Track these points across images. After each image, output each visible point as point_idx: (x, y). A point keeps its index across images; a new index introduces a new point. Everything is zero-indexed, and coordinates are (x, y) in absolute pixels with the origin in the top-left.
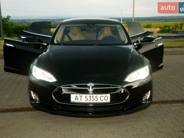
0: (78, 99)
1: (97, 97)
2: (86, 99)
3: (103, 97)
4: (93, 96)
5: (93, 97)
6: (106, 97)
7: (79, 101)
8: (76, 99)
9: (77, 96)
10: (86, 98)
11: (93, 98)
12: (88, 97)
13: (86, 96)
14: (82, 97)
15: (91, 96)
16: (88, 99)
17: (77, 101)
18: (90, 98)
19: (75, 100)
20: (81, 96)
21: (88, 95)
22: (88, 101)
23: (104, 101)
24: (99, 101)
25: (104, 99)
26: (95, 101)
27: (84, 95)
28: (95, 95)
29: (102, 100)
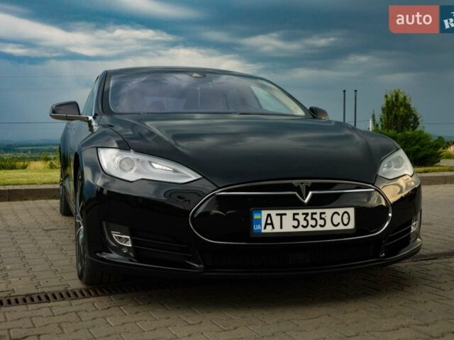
0: (272, 224)
1: (323, 216)
2: (295, 223)
3: (339, 215)
4: (313, 214)
5: (314, 216)
6: (346, 215)
7: (277, 229)
8: (266, 224)
9: (269, 215)
10: (294, 219)
11: (312, 219)
13: (294, 214)
14: (283, 217)
15: (307, 214)
16: (301, 224)
17: (269, 229)
18: (305, 219)
19: (265, 228)
20: (281, 215)
21: (300, 212)
22: (300, 229)
23: (341, 227)
24: (329, 227)
25: (341, 221)
26: (318, 228)
27: (290, 213)
28: (318, 211)
29: (336, 224)
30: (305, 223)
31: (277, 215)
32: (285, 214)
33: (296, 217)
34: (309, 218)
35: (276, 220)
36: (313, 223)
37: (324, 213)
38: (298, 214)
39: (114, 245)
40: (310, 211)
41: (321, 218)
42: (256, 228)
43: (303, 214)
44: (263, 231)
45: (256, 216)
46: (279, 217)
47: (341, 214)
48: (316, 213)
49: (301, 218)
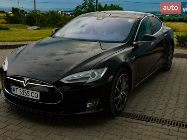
0: (14, 91)
1: (28, 92)
2: (20, 93)
3: (34, 93)
5: (26, 92)
6: (36, 94)
7: (16, 93)
8: (13, 91)
9: (14, 88)
10: (20, 91)
11: (25, 92)
12: (22, 91)
13: (20, 90)
15: (23, 90)
18: (23, 92)
21: (22, 89)
22: (22, 95)
23: (35, 98)
24: (30, 97)
25: (34, 96)
26: (27, 96)
28: (27, 90)
29: (33, 96)
31: (16, 88)
32: (18, 89)
33: (21, 90)
35: (16, 90)
36: (25, 94)
37: (29, 91)
40: (24, 90)
42: (11, 91)
45: (11, 87)
47: (35, 93)
48: (26, 91)
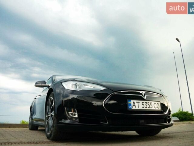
0: (135, 106)
1: (151, 104)
2: (143, 106)
3: (156, 104)
5: (149, 104)
6: (158, 105)
7: (137, 108)
8: (133, 106)
9: (134, 102)
11: (148, 105)
13: (142, 102)
14: (139, 103)
15: (146, 103)
16: (145, 106)
17: (134, 108)
18: (146, 105)
19: (133, 107)
20: (138, 102)
21: (144, 102)
22: (145, 108)
23: (157, 109)
24: (153, 108)
25: (157, 107)
26: (150, 108)
27: (141, 102)
29: (155, 107)
30: (146, 106)
31: (137, 102)
32: (139, 102)
33: (143, 103)
34: (147, 104)
35: (136, 104)
37: (151, 103)
38: (143, 102)
39: (69, 117)
40: (147, 102)
41: (151, 105)
42: (130, 107)
43: (145, 103)
44: (132, 108)
45: (129, 102)
46: (137, 103)
48: (149, 103)
49: (144, 104)
